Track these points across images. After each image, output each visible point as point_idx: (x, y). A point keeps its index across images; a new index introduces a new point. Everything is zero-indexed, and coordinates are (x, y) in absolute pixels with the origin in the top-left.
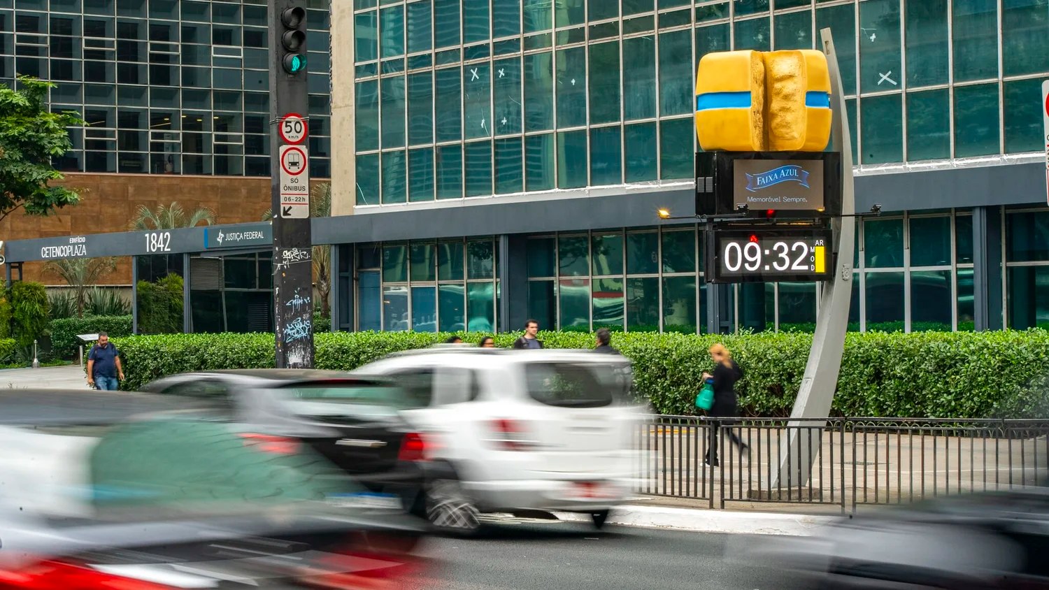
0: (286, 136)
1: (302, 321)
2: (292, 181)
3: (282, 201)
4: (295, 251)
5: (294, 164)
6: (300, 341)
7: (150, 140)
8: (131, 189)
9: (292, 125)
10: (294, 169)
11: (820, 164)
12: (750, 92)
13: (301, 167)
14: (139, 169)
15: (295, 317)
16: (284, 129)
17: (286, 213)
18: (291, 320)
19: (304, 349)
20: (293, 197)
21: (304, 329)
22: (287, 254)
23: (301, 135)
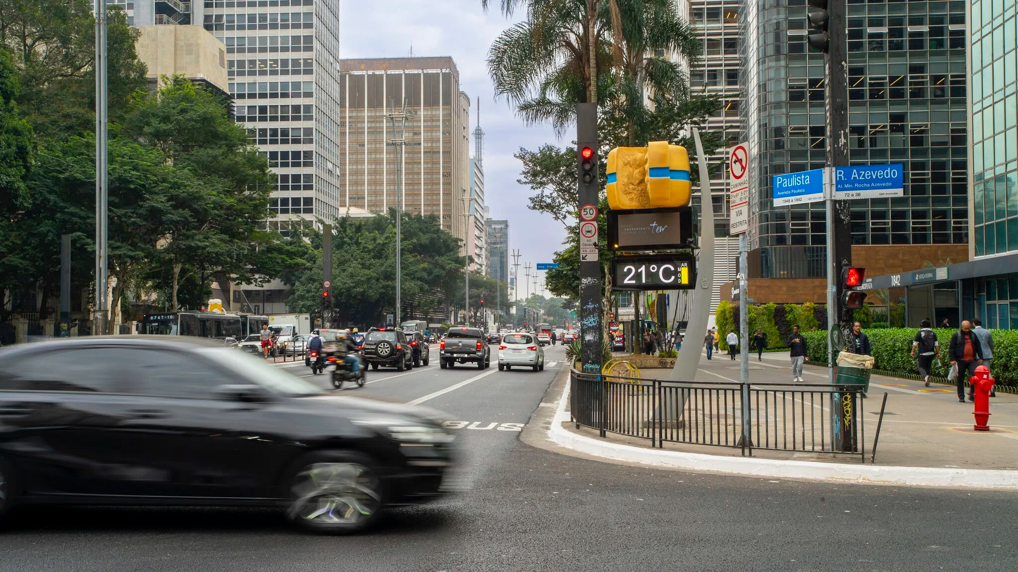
0: (584, 217)
1: (593, 317)
2: (588, 241)
3: (581, 252)
4: (590, 279)
5: (589, 232)
6: (593, 328)
7: (952, 225)
8: (939, 253)
9: (588, 211)
10: (589, 235)
11: (677, 215)
12: (615, 173)
13: (593, 233)
14: (947, 241)
15: (589, 315)
16: (583, 213)
17: (583, 258)
18: (586, 317)
19: (595, 332)
20: (588, 250)
21: (595, 321)
22: (584, 281)
23: (593, 216)
